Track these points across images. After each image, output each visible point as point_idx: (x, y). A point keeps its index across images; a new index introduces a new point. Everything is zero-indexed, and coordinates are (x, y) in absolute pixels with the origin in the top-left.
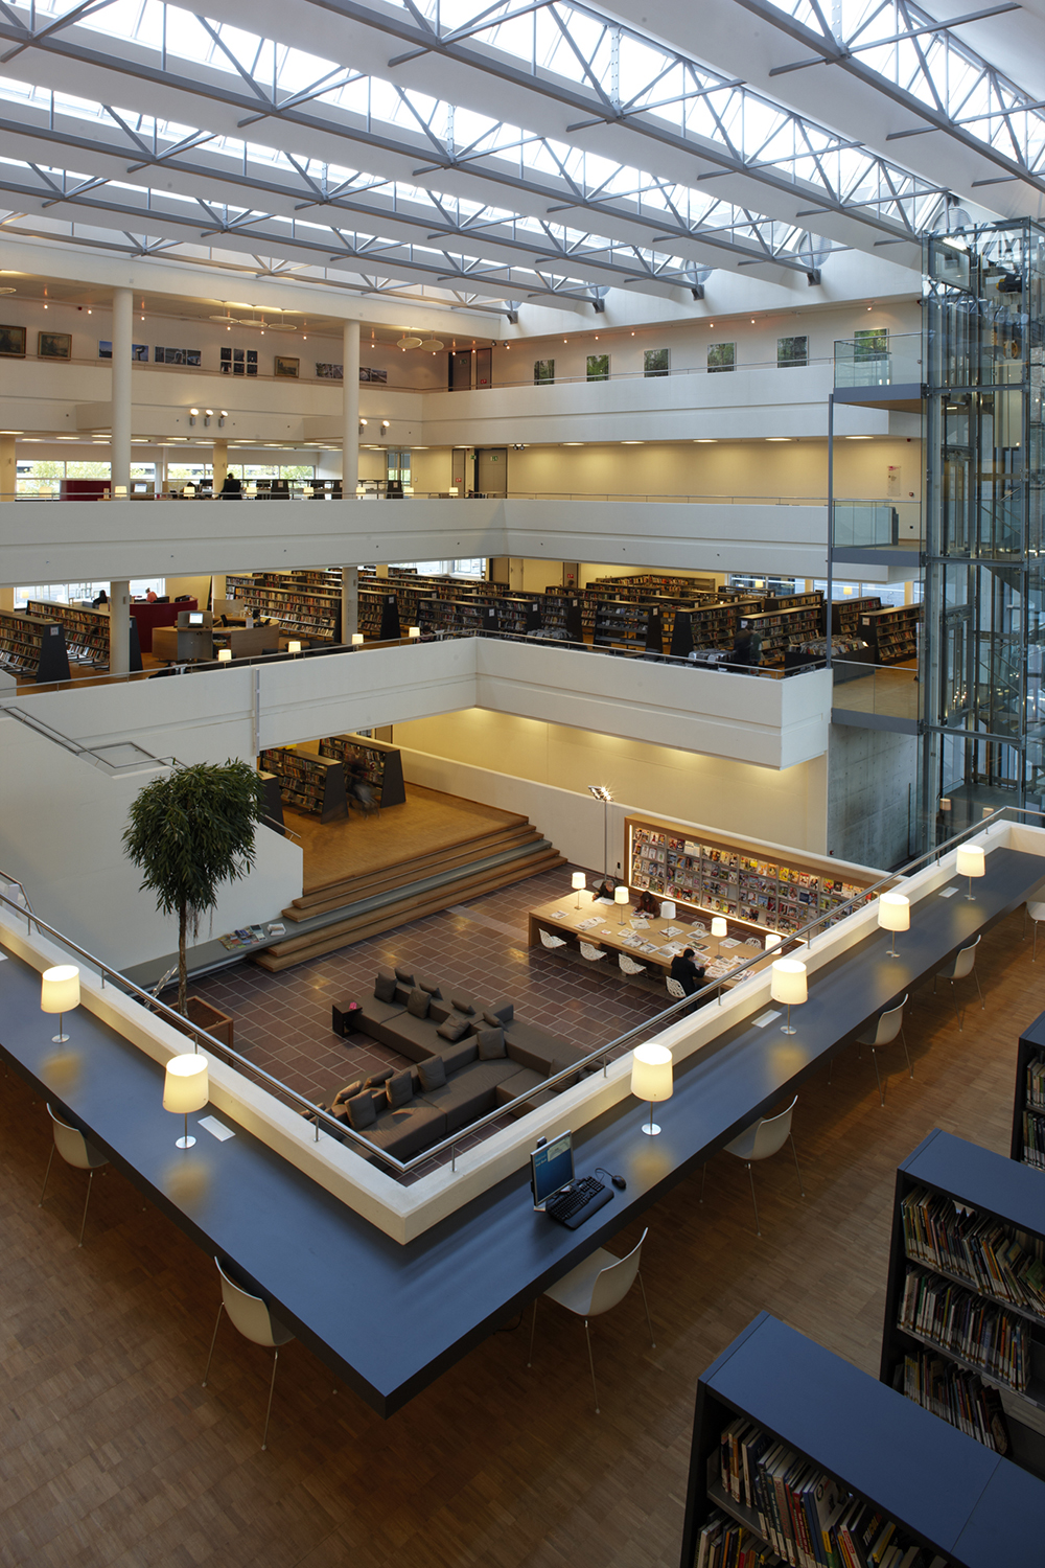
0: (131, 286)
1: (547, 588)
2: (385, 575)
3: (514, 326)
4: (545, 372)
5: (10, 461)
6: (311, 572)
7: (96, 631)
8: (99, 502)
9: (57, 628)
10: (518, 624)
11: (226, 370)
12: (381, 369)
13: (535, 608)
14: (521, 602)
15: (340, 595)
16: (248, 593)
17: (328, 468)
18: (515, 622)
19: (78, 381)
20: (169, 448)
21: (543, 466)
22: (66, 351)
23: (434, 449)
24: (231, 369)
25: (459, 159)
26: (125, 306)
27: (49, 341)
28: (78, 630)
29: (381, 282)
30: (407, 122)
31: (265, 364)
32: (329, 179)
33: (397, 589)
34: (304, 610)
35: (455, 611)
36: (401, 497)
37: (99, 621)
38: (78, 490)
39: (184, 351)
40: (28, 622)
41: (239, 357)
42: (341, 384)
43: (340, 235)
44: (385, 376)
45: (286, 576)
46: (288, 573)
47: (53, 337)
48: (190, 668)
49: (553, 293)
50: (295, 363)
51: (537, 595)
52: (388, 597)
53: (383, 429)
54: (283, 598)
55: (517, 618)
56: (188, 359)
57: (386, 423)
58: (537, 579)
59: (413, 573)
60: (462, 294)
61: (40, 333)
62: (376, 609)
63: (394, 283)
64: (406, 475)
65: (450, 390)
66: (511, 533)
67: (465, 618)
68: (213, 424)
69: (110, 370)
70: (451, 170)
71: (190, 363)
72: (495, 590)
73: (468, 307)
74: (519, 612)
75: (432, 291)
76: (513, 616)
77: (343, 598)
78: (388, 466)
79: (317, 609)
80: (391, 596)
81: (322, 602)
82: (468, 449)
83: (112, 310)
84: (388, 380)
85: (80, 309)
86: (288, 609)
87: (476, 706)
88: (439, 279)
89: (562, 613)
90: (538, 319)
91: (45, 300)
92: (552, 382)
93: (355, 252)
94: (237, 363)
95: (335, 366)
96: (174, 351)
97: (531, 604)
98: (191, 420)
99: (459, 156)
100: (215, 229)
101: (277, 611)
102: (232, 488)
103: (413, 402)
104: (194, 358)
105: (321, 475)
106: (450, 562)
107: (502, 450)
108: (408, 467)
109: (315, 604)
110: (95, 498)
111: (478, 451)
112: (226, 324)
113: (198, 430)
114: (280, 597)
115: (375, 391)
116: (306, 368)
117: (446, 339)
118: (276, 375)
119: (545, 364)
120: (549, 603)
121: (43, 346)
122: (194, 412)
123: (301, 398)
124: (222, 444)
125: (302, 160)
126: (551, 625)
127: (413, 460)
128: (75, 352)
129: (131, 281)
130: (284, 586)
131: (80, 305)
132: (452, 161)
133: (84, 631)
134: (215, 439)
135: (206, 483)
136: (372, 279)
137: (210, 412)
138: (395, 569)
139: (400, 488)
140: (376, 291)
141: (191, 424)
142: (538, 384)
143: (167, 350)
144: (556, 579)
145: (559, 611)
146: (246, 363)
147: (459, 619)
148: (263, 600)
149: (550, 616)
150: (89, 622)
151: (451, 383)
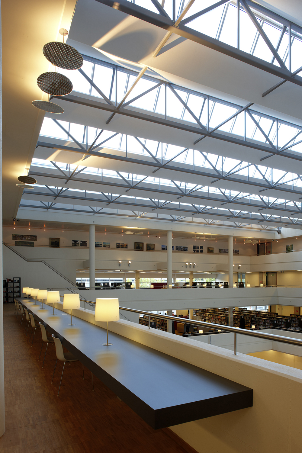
0: (172, 230)
1: (291, 315)
2: (238, 310)
3: (279, 235)
4: (289, 249)
5: (138, 278)
6: (216, 309)
7: (163, 324)
8: (162, 289)
9: (154, 323)
10: (283, 326)
11: (194, 252)
12: (238, 250)
13: (289, 321)
14: (284, 319)
15: (228, 316)
16: (200, 314)
17: (220, 279)
18: (282, 325)
19: (157, 256)
20: (177, 274)
21: (289, 277)
22: (153, 248)
23: (253, 273)
24: (196, 252)
25: (274, 186)
26: (170, 235)
27: (149, 246)
28: (158, 323)
29: (240, 224)
30: (259, 177)
31: (205, 250)
32: (231, 196)
33: (243, 314)
34: (217, 320)
35: (263, 321)
36: (243, 287)
37: (163, 321)
38: (157, 286)
39: (183, 247)
40: (146, 321)
41: (198, 248)
42: (228, 255)
43: (231, 211)
44: (239, 252)
45: (209, 310)
46: (209, 309)
47: (150, 245)
48: (192, 335)
49: (294, 224)
50: (213, 249)
51: (288, 317)
52: (242, 316)
53: (239, 267)
54: (211, 316)
55: (283, 323)
56: (183, 249)
57: (240, 266)
58: (287, 312)
59: (246, 310)
60: (263, 226)
61: (147, 244)
62: (238, 320)
63: (243, 224)
64: (244, 281)
65: (258, 255)
66: (279, 298)
67: (266, 323)
68: (192, 267)
69: (166, 253)
70: (272, 189)
71: (185, 250)
72: (273, 315)
73: (265, 230)
74: (283, 322)
75: (254, 226)
76: (281, 323)
77: (229, 316)
78: (238, 278)
79: (221, 319)
80: (243, 316)
81: (222, 317)
82: (264, 273)
83: (166, 237)
84: (239, 253)
85: (157, 237)
86: (212, 319)
87: (272, 350)
88: (259, 222)
89: (297, 322)
90: (287, 232)
91: (148, 235)
92: (292, 252)
93: (235, 216)
94: (198, 250)
95: (224, 249)
96: (181, 247)
97: (288, 320)
98: (186, 266)
99: (274, 185)
100: (196, 212)
101: (209, 320)
102: (194, 285)
103: (247, 259)
104: (186, 249)
105: (218, 281)
106: (256, 307)
107: (275, 273)
108: (245, 278)
109: (220, 318)
110: (160, 288)
111: (267, 273)
112: (203, 240)
113: (188, 269)
114: (209, 316)
115: (236, 256)
116: (216, 250)
117: (257, 240)
118: (208, 253)
119: (290, 246)
120: (293, 319)
121: (148, 247)
122: (187, 264)
123: (216, 259)
124: (192, 273)
125: (223, 190)
126: (293, 326)
127: (246, 276)
128: (155, 249)
129: (172, 229)
130: (209, 313)
131: (157, 236)
132: (273, 187)
133: (159, 324)
134: (190, 271)
135: (187, 283)
136: (237, 223)
137: (191, 264)
138: (240, 308)
139: (243, 285)
140: (238, 227)
141: (186, 267)
142: (287, 252)
143: (179, 247)
144: (293, 312)
145: (296, 322)
146: (200, 250)
147: (265, 323)
148: (205, 316)
149: (293, 323)
150: (161, 321)
151: (258, 253)
